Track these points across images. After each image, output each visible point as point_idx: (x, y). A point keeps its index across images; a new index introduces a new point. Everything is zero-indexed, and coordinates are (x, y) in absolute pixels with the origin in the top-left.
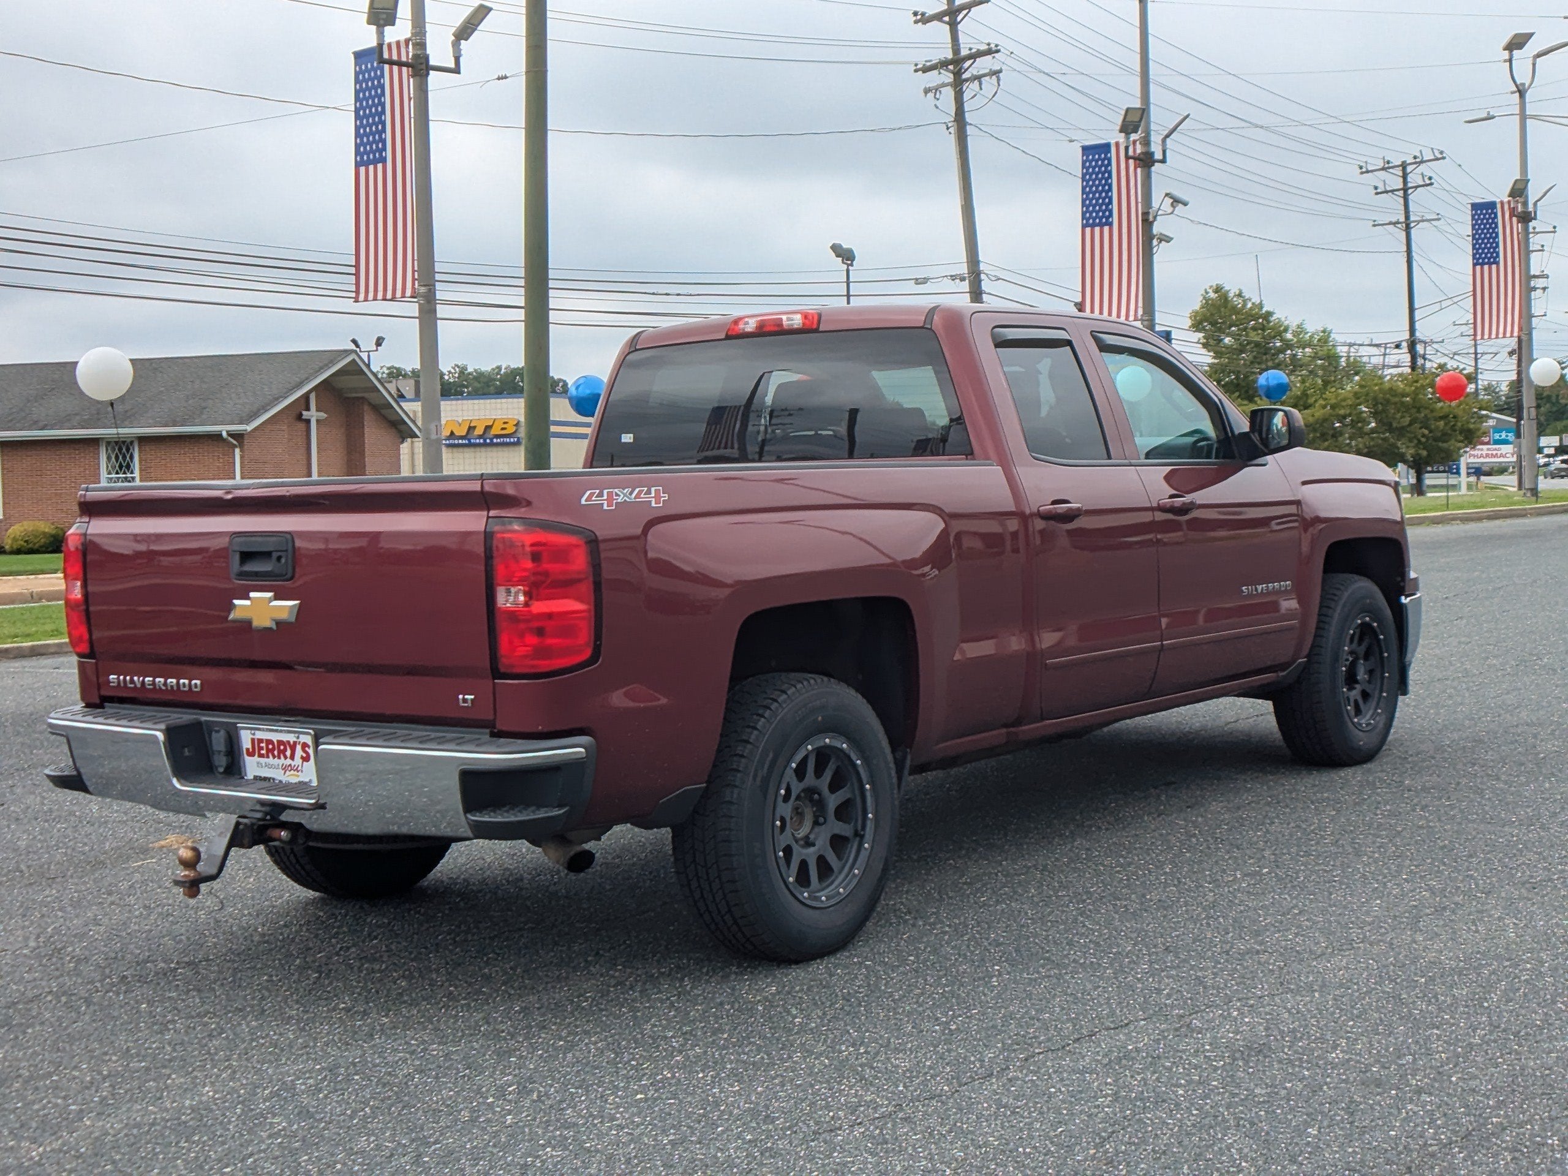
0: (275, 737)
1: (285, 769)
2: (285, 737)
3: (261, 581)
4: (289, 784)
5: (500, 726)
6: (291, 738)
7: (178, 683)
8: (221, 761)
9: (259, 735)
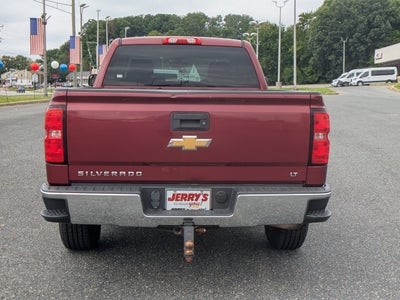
0: (188, 192)
1: (191, 205)
2: (194, 192)
3: (190, 131)
4: (192, 210)
5: (308, 183)
6: (198, 192)
7: (127, 173)
8: (156, 204)
9: (178, 192)
